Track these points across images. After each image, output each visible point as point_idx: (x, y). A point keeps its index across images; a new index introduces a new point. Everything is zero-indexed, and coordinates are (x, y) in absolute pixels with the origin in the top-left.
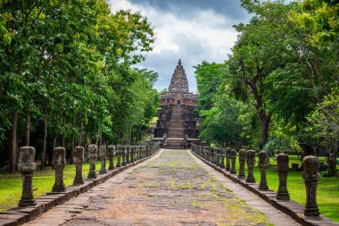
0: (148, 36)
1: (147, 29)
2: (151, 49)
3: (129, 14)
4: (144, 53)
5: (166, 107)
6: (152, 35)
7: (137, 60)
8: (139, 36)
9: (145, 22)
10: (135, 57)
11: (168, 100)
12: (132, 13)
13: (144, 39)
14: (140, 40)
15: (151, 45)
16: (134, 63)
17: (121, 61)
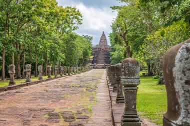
0: (80, 18)
1: (79, 14)
2: (81, 24)
3: (71, 8)
4: (78, 25)
5: (97, 52)
6: (82, 17)
7: (75, 28)
8: (76, 18)
9: (78, 11)
10: (74, 27)
11: (99, 48)
12: (72, 7)
13: (78, 19)
14: (76, 20)
15: (81, 22)
16: (74, 30)
17: (68, 29)
